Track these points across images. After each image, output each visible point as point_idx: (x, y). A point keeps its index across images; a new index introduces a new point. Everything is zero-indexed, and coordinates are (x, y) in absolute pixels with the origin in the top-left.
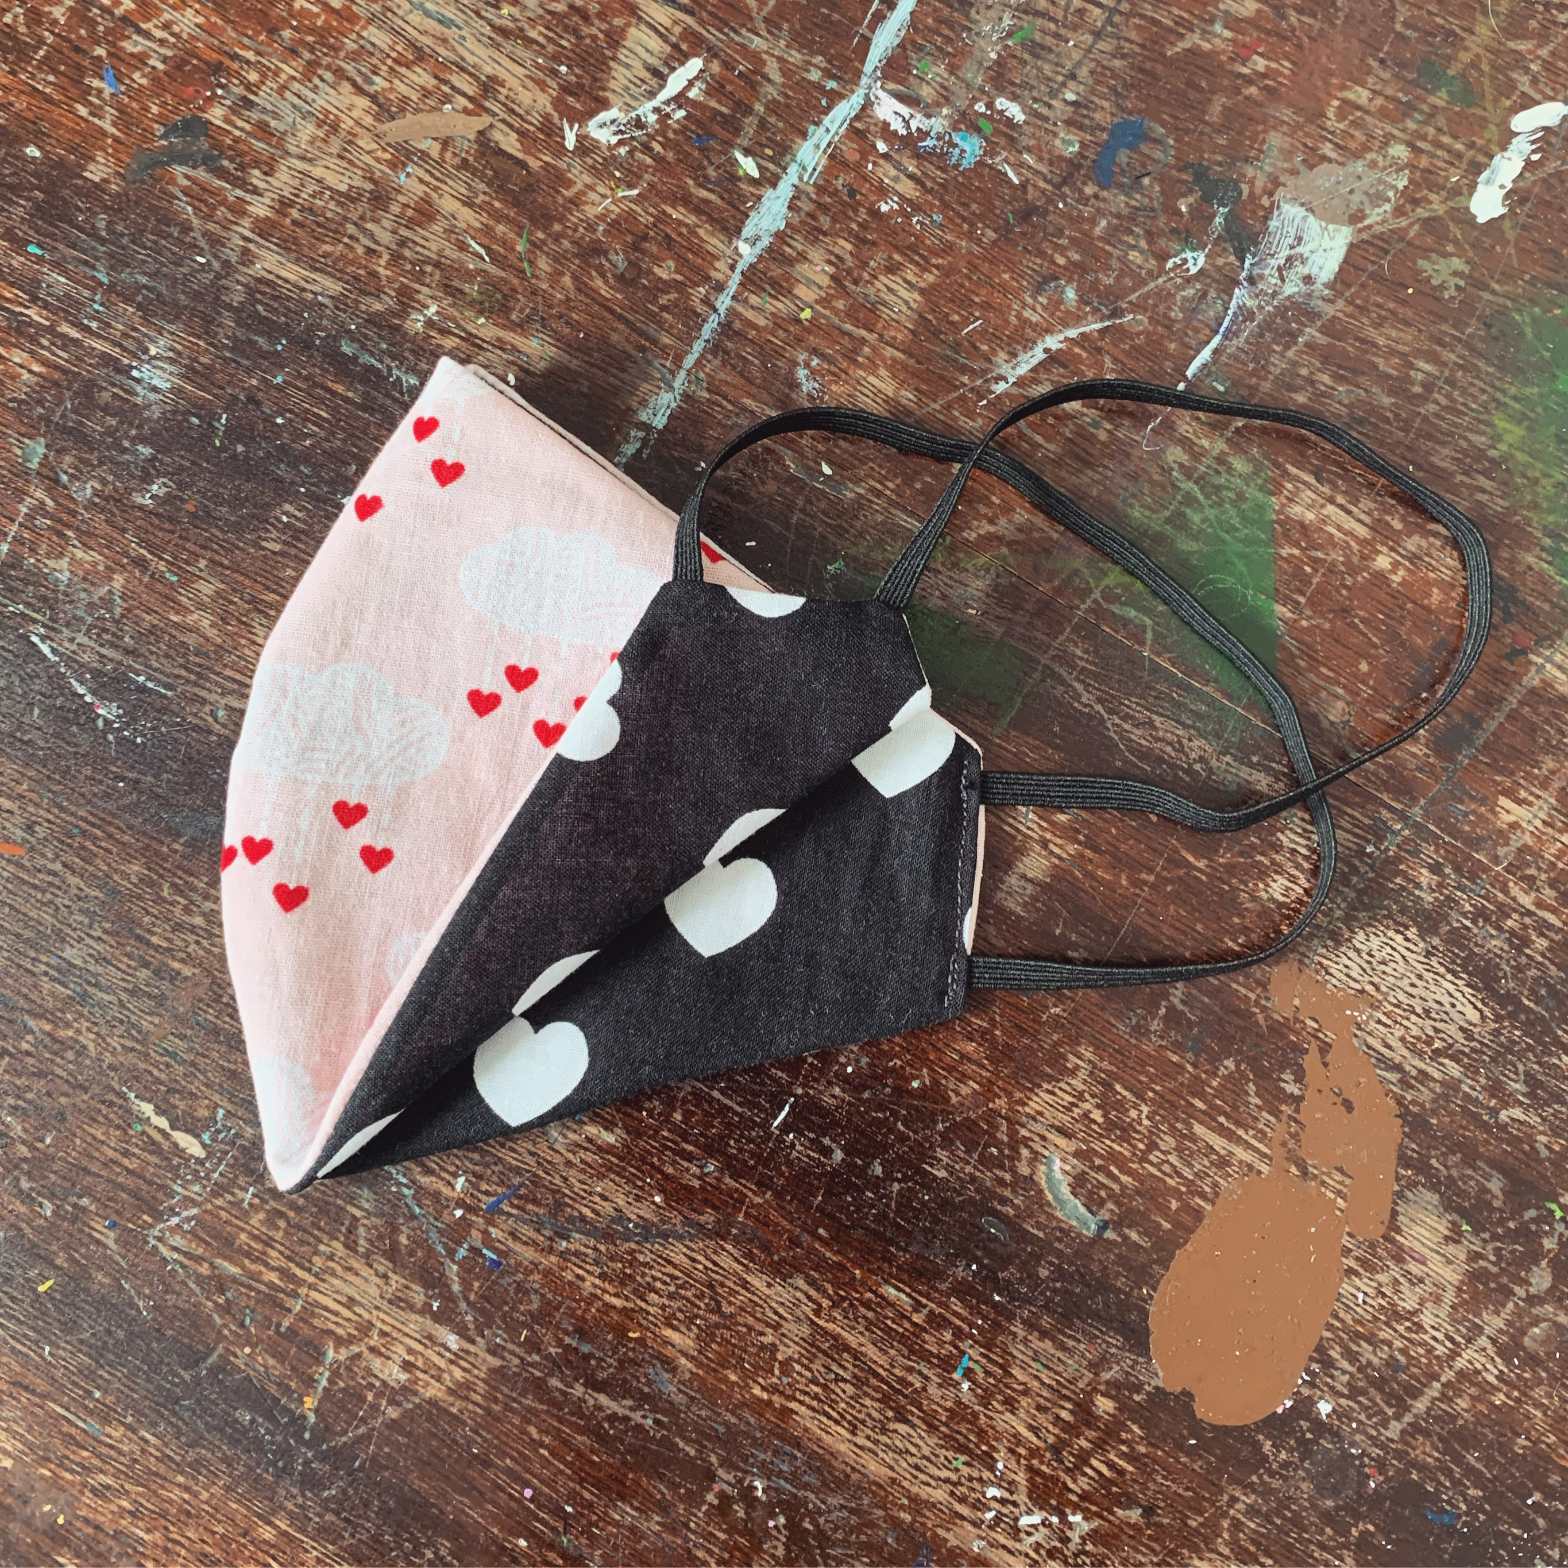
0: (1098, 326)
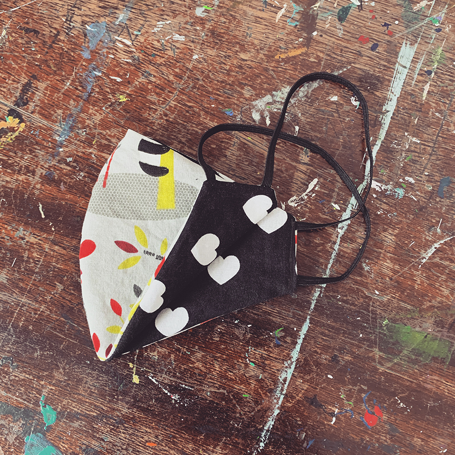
0: (449, 239)
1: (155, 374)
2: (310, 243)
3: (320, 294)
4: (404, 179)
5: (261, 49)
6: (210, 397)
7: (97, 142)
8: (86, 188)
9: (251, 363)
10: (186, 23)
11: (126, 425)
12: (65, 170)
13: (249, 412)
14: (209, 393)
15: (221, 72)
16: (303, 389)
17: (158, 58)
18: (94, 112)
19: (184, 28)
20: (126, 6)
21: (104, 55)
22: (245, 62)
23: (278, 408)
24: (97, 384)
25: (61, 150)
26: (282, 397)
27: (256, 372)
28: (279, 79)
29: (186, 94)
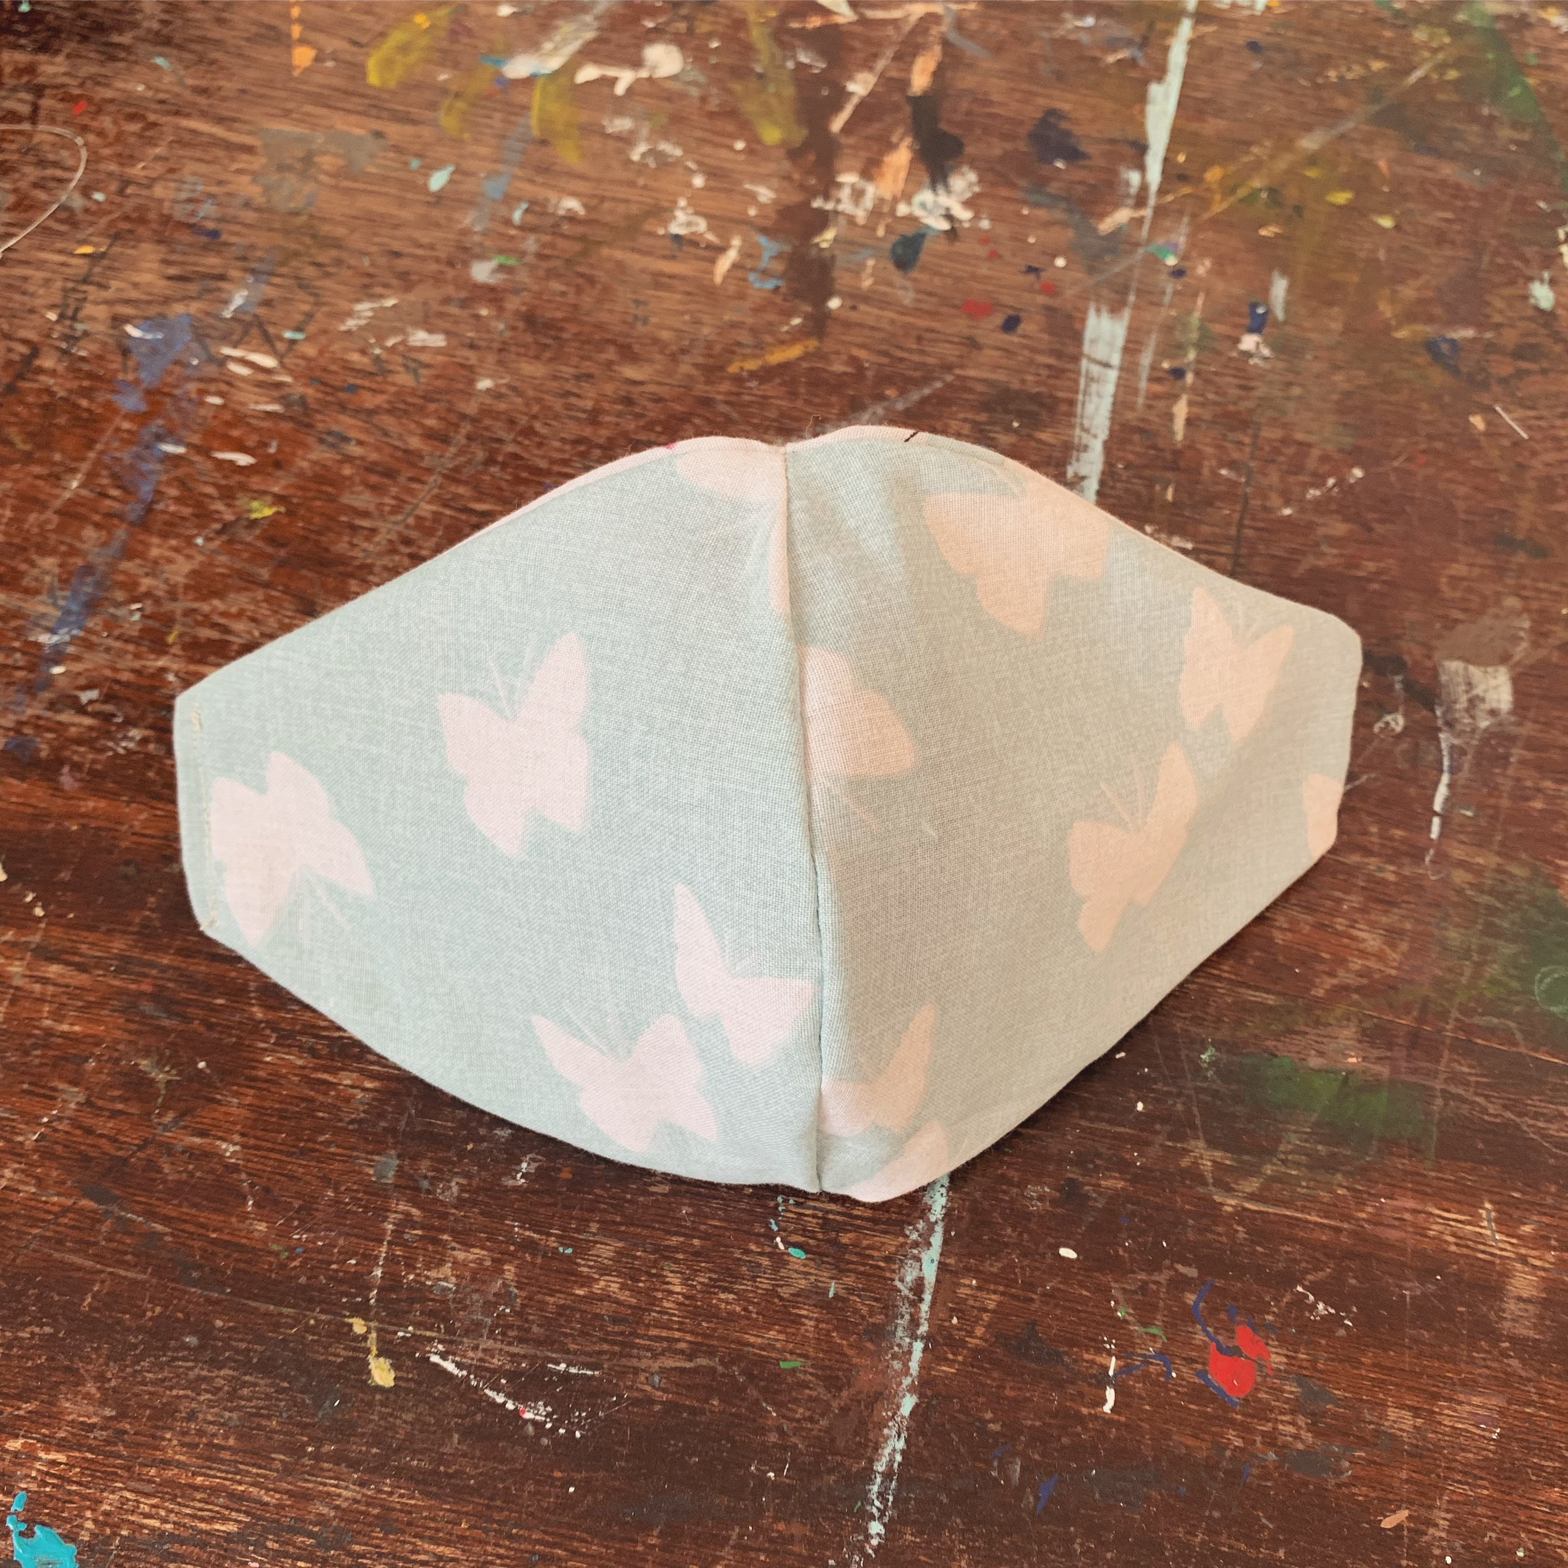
1: (451, 1342)
5: (684, 351)
6: (665, 1391)
7: (181, 635)
8: (151, 774)
9: (791, 1250)
10: (447, 301)
11: (357, 1548)
12: (73, 730)
13: (811, 1419)
14: (657, 1379)
15: (570, 417)
16: (985, 1310)
17: (367, 395)
18: (168, 553)
19: (441, 315)
20: (253, 271)
21: (190, 400)
22: (641, 389)
23: (912, 1389)
24: (235, 1415)
25: (57, 670)
26: (918, 1346)
27: (812, 1278)
29: (466, 483)
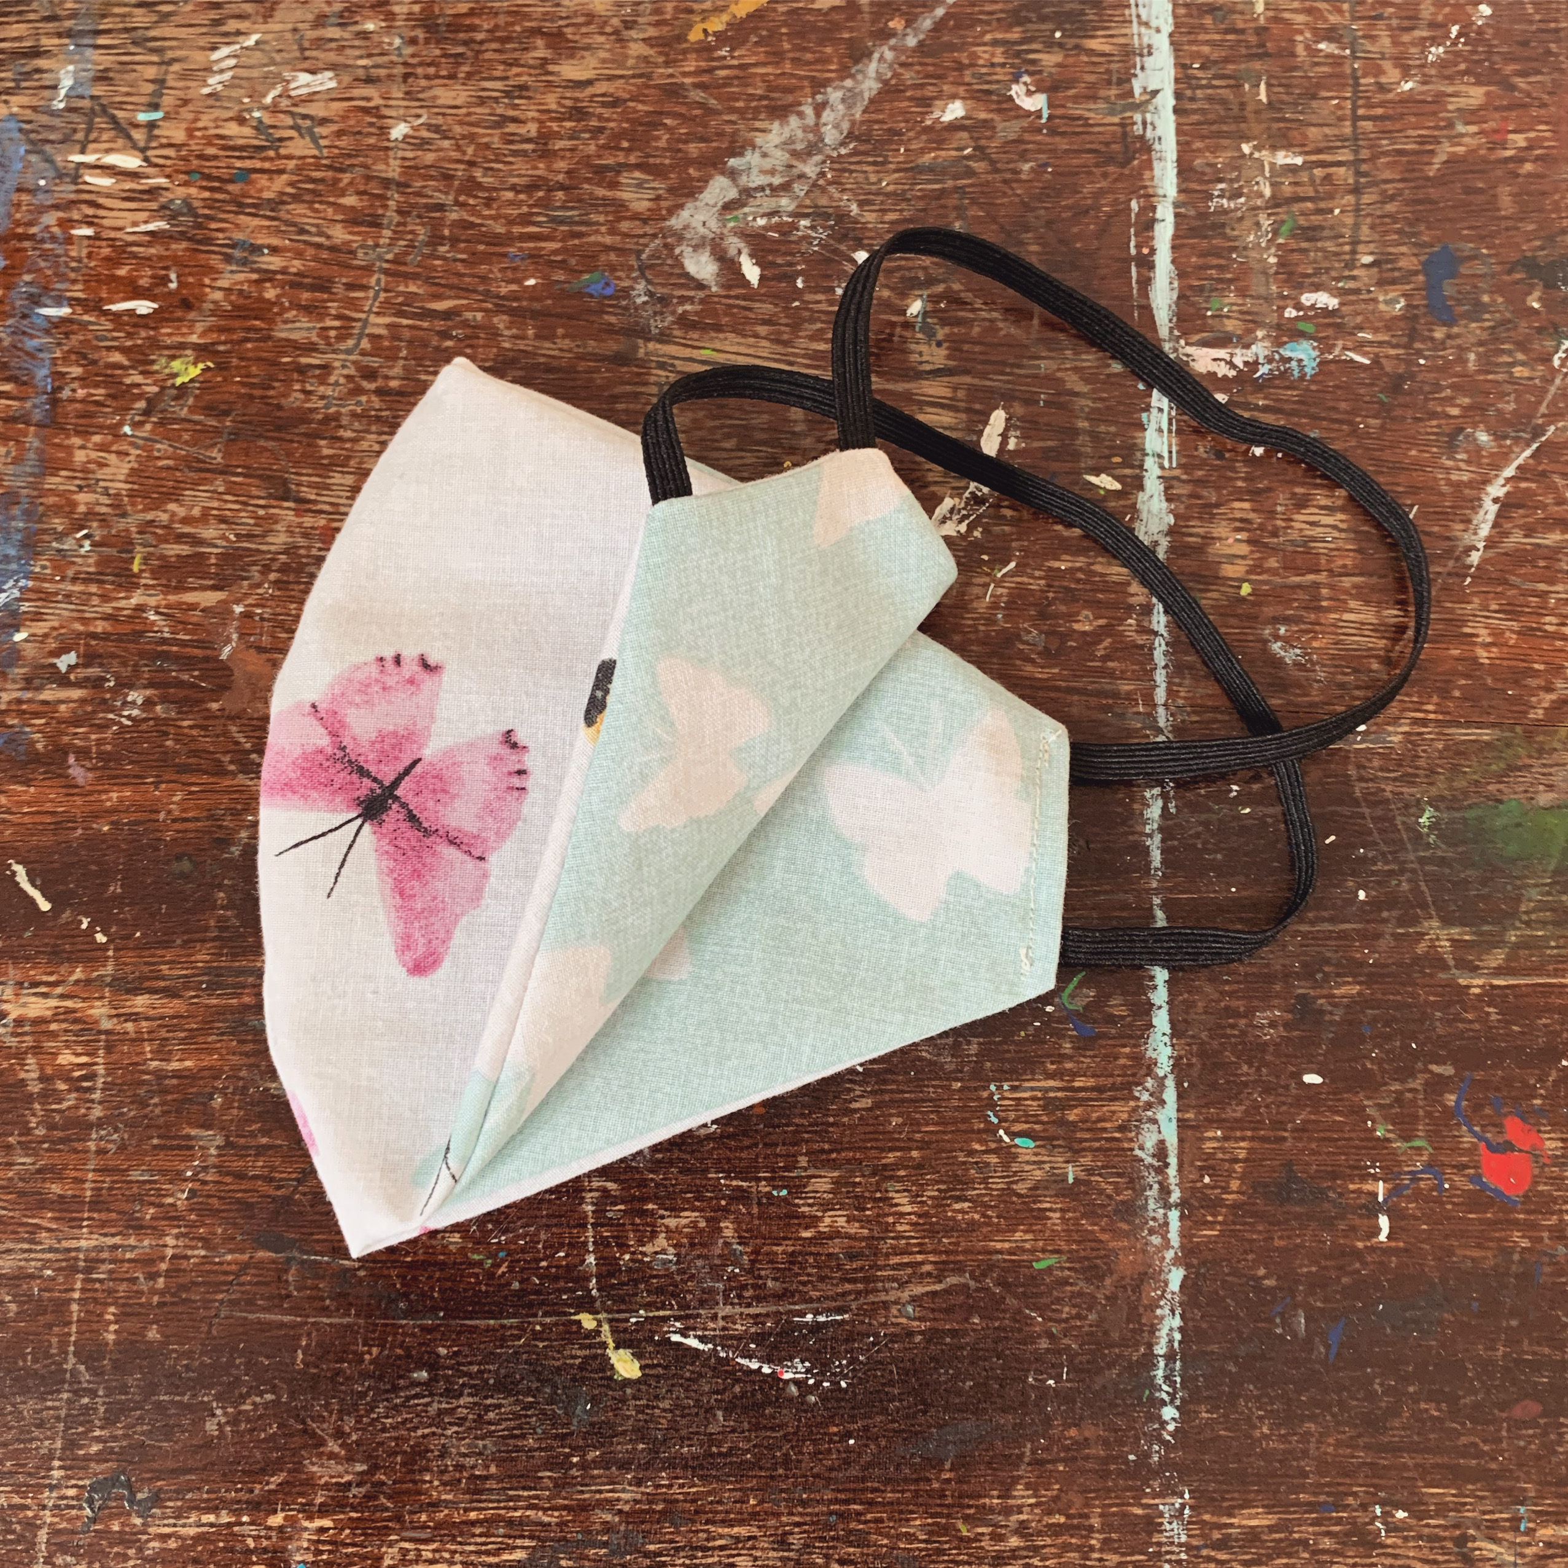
0: (1528, 453)
2: (1063, 643)
3: (1165, 808)
4: (1298, 306)
5: (629, 25)
6: (919, 1319)
7: (145, 560)
8: (169, 743)
9: (1018, 1141)
10: (320, 21)
11: (652, 1547)
12: (63, 707)
13: (1078, 1316)
14: (910, 1309)
15: (515, 153)
16: (1236, 1161)
17: (263, 181)
18: (94, 455)
19: (320, 43)
20: (69, 34)
21: (53, 239)
22: (590, 91)
23: (1176, 1261)
24: (487, 1442)
25: (19, 637)
26: (1174, 1215)
27: (1047, 1167)
28: (733, 110)
29: (415, 277)
